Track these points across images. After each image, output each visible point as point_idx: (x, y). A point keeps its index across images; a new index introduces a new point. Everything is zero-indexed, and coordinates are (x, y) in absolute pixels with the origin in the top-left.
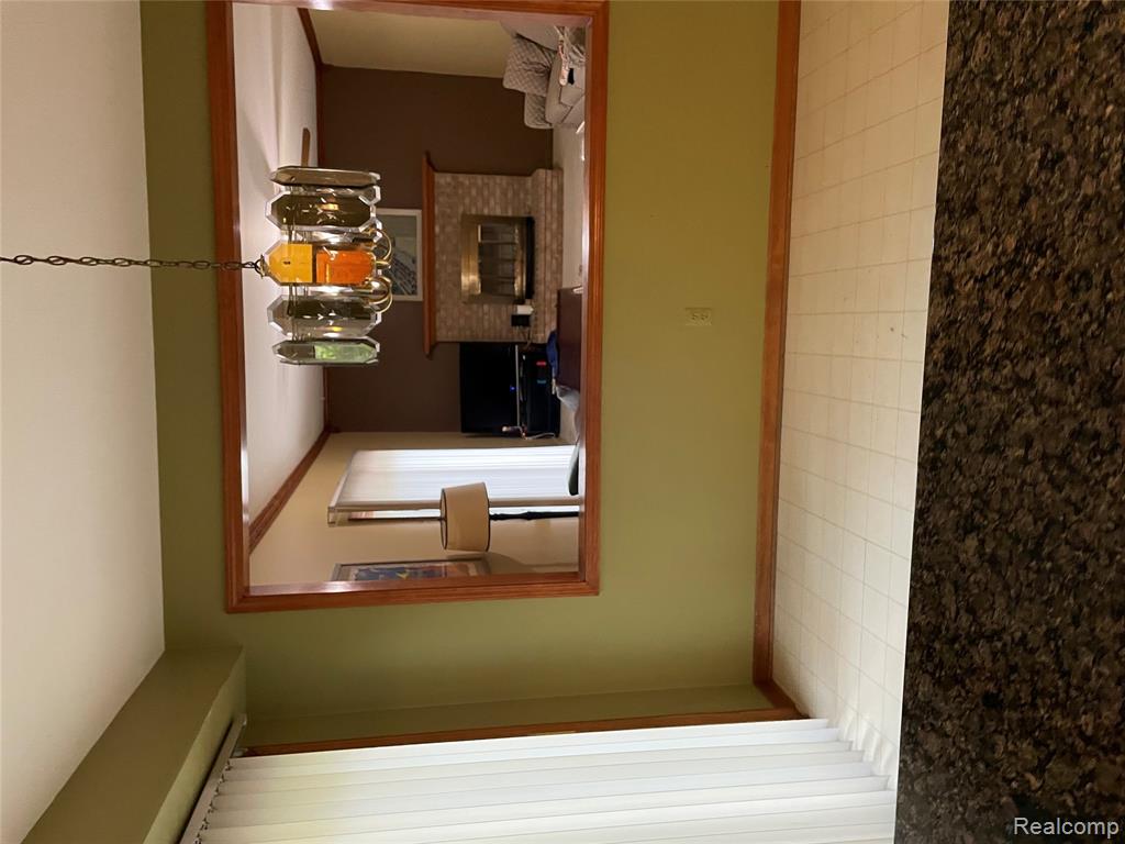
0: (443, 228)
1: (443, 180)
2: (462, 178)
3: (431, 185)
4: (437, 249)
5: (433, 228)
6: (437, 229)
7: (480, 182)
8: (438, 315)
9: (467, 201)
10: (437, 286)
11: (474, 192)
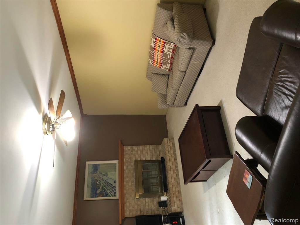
0: (127, 167)
1: (127, 148)
2: (134, 147)
3: (122, 151)
4: (125, 176)
5: (123, 168)
6: (125, 168)
7: (141, 148)
8: (125, 205)
9: (137, 156)
10: (125, 191)
11: (139, 152)
